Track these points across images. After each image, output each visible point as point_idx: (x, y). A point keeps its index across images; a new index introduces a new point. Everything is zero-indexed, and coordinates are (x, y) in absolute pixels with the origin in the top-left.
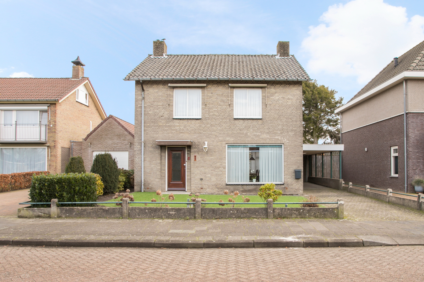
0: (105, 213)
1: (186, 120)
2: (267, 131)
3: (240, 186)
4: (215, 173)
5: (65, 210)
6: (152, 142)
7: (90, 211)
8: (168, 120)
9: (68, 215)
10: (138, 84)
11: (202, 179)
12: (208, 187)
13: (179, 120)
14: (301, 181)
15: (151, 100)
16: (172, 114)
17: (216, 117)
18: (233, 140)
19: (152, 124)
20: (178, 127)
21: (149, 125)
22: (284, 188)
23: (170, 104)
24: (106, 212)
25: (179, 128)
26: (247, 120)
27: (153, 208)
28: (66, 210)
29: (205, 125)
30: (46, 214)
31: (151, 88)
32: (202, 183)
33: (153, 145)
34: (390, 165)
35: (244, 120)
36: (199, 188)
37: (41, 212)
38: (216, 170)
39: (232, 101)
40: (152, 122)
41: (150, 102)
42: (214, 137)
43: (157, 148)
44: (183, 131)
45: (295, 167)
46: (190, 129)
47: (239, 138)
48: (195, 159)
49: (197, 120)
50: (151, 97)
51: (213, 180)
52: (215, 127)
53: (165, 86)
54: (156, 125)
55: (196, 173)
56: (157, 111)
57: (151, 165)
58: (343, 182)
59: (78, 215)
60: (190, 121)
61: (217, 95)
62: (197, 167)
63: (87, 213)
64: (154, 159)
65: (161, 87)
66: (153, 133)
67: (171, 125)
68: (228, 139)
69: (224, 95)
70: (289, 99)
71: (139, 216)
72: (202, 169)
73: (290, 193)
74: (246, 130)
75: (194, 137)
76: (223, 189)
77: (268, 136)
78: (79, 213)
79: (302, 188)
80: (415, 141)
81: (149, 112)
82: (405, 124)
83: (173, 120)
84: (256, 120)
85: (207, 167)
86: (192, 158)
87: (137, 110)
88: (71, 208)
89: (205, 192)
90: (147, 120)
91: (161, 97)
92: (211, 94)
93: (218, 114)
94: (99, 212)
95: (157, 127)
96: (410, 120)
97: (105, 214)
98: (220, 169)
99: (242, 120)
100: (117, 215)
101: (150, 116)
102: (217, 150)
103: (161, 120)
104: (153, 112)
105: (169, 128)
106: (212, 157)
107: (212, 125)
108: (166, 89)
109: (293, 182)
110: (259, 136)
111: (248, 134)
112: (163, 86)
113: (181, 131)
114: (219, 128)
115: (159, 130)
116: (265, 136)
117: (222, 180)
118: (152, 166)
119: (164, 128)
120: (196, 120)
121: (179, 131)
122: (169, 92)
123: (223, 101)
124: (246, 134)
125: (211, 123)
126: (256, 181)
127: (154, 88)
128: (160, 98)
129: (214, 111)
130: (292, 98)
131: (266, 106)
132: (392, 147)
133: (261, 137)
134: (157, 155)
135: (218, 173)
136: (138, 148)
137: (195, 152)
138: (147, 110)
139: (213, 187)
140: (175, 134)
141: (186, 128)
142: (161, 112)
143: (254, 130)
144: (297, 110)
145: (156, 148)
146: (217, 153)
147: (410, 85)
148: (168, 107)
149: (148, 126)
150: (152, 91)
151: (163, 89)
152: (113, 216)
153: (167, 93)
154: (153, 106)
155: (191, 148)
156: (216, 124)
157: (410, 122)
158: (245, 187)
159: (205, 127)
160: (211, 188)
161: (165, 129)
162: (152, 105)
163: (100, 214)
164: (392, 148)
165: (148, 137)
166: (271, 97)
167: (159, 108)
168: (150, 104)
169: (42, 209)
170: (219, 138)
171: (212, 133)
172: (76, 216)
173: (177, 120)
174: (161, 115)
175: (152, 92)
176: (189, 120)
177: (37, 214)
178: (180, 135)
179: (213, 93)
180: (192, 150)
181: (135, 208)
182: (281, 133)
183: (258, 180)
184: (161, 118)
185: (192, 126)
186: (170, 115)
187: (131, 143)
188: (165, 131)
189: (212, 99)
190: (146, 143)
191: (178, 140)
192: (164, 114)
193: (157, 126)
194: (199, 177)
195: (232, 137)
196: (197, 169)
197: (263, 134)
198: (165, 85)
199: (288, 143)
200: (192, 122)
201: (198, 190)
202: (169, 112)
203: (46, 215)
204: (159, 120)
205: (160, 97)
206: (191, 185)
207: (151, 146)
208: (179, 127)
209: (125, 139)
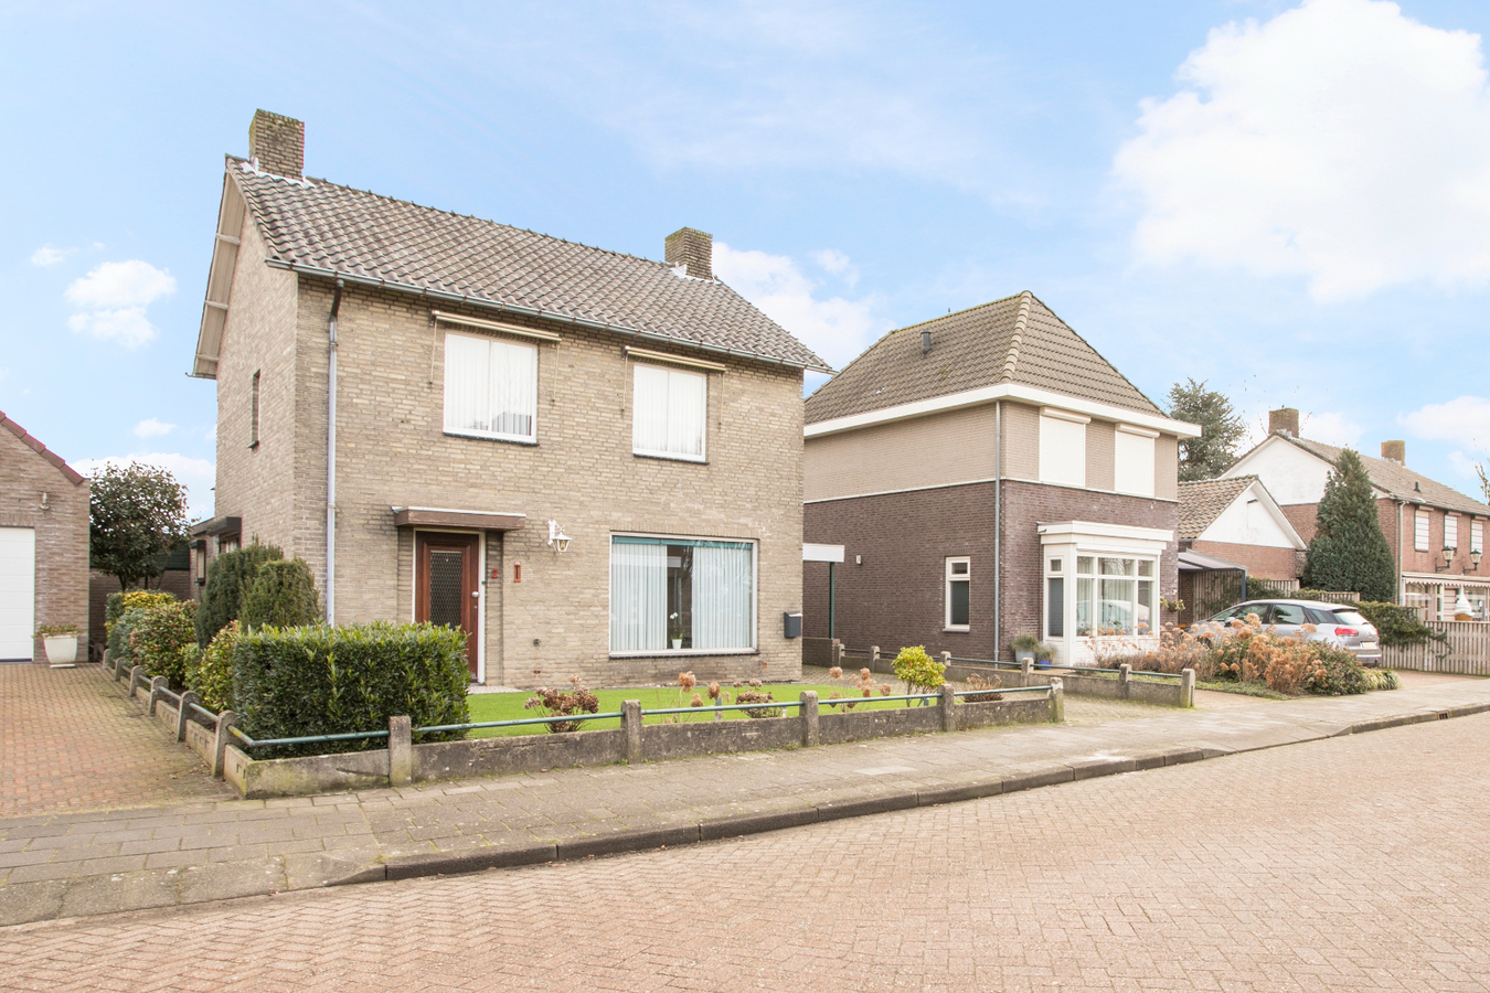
0: (572, 751)
1: (490, 445)
2: (719, 499)
3: (647, 662)
4: (578, 622)
5: (439, 754)
6: (365, 512)
7: (523, 749)
8: (425, 438)
9: (447, 769)
10: (311, 289)
11: (536, 643)
12: (556, 666)
13: (466, 442)
14: (797, 644)
15: (361, 357)
16: (439, 419)
17: (583, 444)
18: (630, 519)
19: (366, 446)
20: (463, 466)
21: (356, 448)
22: (760, 663)
23: (435, 382)
24: (576, 748)
25: (465, 468)
26: (668, 463)
27: (704, 725)
28: (442, 753)
29: (548, 466)
30: (368, 774)
31: (362, 312)
32: (539, 656)
33: (371, 522)
34: (944, 602)
35: (661, 463)
36: (527, 671)
37: (344, 770)
38: (581, 613)
39: (630, 401)
40: (367, 437)
41: (359, 364)
42: (577, 507)
43: (385, 534)
44: (477, 478)
45: (783, 607)
46: (501, 476)
47: (647, 516)
48: (517, 575)
49: (526, 449)
50: (362, 347)
51: (571, 644)
52: (578, 476)
53: (417, 313)
54: (381, 448)
55: (520, 622)
56: (384, 399)
57: (362, 592)
58: (842, 646)
59: (483, 767)
60: (501, 449)
61: (587, 373)
62: (523, 603)
63: (515, 757)
64: (373, 573)
65: (401, 314)
66: (368, 476)
67: (436, 454)
68: (616, 515)
69: (607, 377)
70: (773, 415)
71: (669, 750)
72: (537, 608)
73: (772, 678)
74: (667, 494)
75: (513, 502)
76: (601, 671)
77: (722, 516)
78: (488, 761)
79: (799, 662)
80: (1016, 549)
81: (355, 400)
82: (997, 506)
83: (442, 440)
84: (693, 467)
85: (553, 603)
86: (508, 571)
87: (308, 384)
88: (459, 745)
89: (547, 683)
90: (347, 427)
91: (400, 353)
92: (569, 370)
93: (590, 436)
94: (552, 749)
95: (384, 459)
96: (1010, 498)
97: (573, 755)
98: (593, 608)
99: (656, 462)
100: (608, 755)
101: (357, 414)
102: (583, 551)
103: (401, 432)
104: (370, 400)
105: (430, 466)
106: (568, 572)
107: (569, 469)
108: (421, 325)
109: (780, 647)
110: (698, 513)
111: (672, 505)
112: (409, 315)
113: (471, 481)
114: (592, 480)
115: (393, 469)
116: (714, 514)
117: (599, 643)
118: (366, 597)
119: (412, 464)
120: (521, 449)
121: (463, 480)
122: (431, 338)
123: (606, 398)
124: (667, 505)
125: (569, 463)
126: (683, 646)
127: (376, 315)
128: (398, 355)
129: (578, 424)
130: (781, 412)
131: (719, 428)
132: (947, 559)
133: (703, 517)
134: (385, 557)
135: (588, 622)
136: (308, 529)
137: (516, 553)
138: (346, 390)
139: (571, 665)
140: (448, 488)
141: (487, 472)
142: (400, 406)
143: (686, 495)
144: (791, 448)
145: (381, 530)
146: (584, 558)
147: (1011, 415)
148: (426, 390)
149: (351, 449)
150: (365, 322)
151: (407, 325)
152: (594, 760)
153: (421, 342)
154: (369, 380)
155: (505, 539)
156: (583, 468)
157: (1007, 502)
158: (661, 663)
159: (551, 474)
160: (567, 670)
161: (416, 466)
162: (367, 377)
163: (558, 757)
164: (950, 562)
165: (352, 491)
166: (732, 404)
167: (394, 389)
168: (359, 371)
169: (351, 759)
170: (592, 513)
171: (571, 493)
172: (476, 772)
173: (459, 441)
174: (399, 416)
175: (367, 328)
176: (497, 445)
177: (331, 779)
178: (467, 494)
179: (576, 367)
180: (507, 547)
181: (659, 727)
182: (755, 509)
183: (687, 643)
184: (401, 426)
185: (508, 465)
186: (433, 421)
187: (50, 496)
188: (415, 476)
189: (571, 386)
190: (341, 512)
191: (460, 508)
192: (410, 413)
193: (386, 454)
194: (528, 635)
195: (628, 511)
196: (522, 608)
197: (711, 508)
198: (417, 310)
199: (770, 537)
200: (507, 452)
201: (525, 677)
202: (428, 410)
203: (364, 778)
204: (391, 435)
205: (397, 352)
206: (505, 662)
207: (363, 525)
208: (466, 464)
209: (15, 473)
